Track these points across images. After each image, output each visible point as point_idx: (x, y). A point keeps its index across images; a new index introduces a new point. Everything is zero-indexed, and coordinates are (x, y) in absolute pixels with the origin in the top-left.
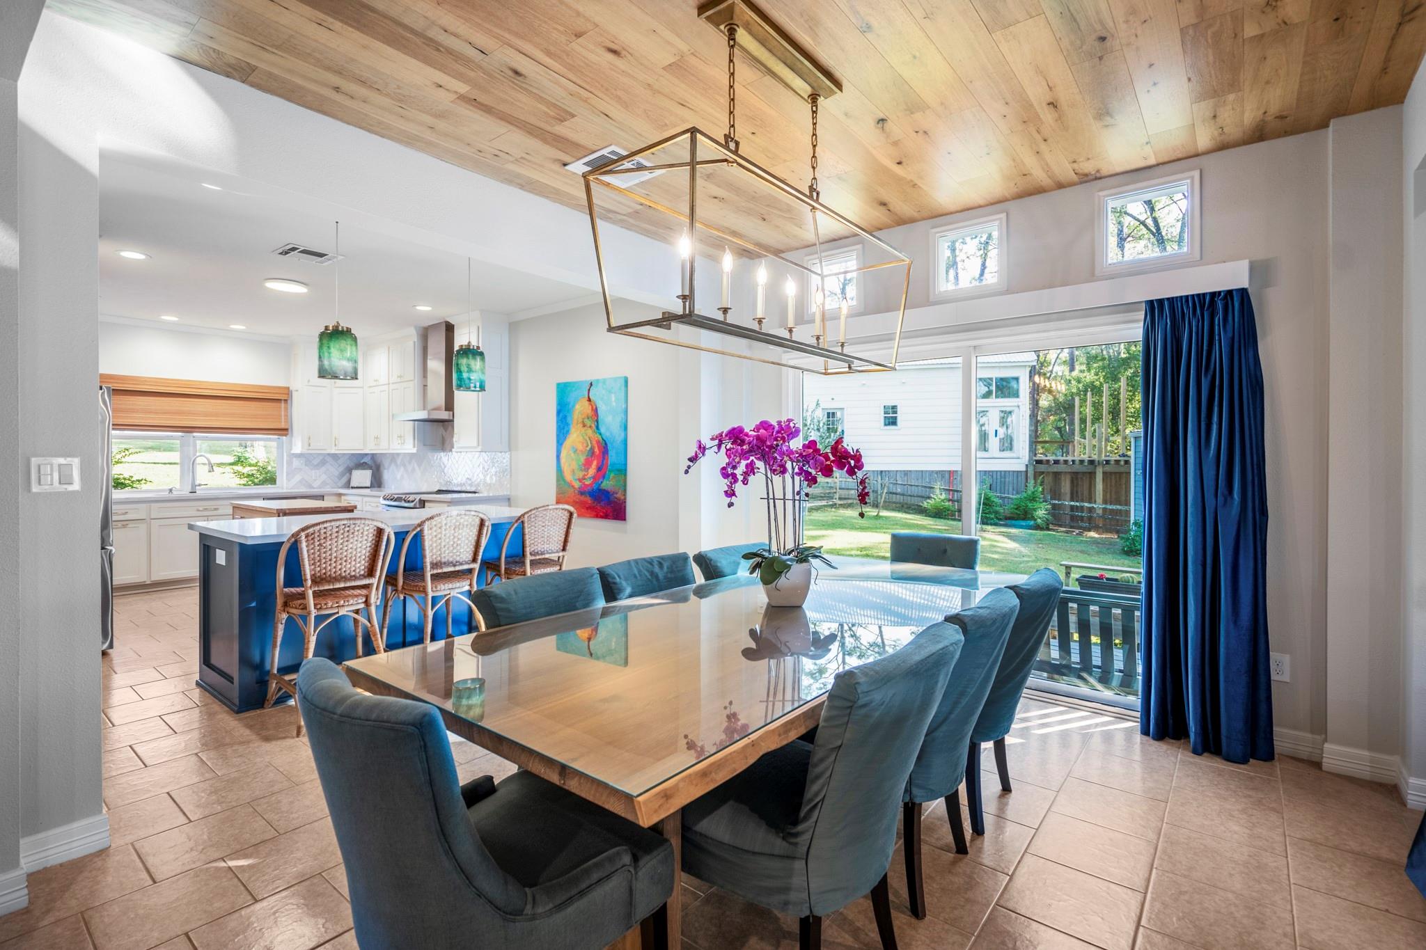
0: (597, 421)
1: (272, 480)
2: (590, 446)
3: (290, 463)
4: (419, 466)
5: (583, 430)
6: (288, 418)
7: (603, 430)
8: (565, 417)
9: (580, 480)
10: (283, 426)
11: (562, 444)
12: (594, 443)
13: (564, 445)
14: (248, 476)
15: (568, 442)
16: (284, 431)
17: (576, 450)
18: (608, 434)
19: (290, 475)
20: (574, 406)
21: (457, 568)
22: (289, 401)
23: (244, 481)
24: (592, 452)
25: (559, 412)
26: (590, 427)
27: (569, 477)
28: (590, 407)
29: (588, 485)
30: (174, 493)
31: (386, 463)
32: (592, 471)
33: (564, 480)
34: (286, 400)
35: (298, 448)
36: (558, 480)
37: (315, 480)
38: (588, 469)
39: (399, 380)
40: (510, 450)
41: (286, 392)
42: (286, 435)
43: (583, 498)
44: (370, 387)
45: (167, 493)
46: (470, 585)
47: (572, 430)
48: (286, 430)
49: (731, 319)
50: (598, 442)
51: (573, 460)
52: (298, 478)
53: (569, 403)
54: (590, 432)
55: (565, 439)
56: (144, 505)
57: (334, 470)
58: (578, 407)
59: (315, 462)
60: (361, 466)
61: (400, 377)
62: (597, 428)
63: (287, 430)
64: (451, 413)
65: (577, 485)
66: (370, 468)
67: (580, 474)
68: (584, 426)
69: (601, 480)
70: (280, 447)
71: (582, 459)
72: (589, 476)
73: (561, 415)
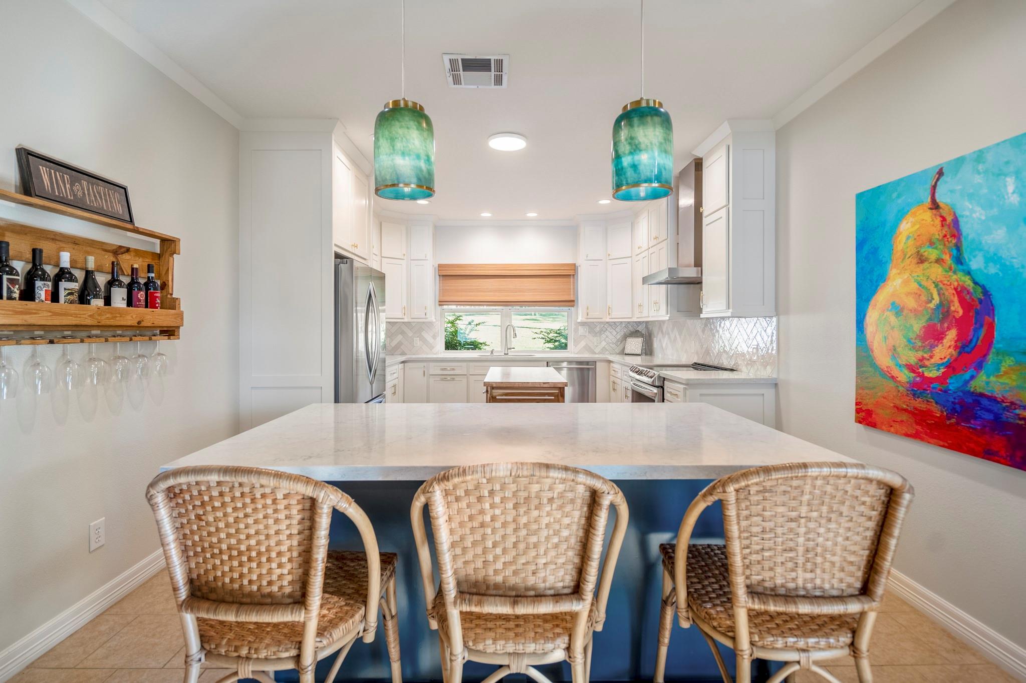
0: (958, 247)
2: (937, 299)
3: (576, 330)
4: (680, 335)
5: (919, 270)
6: (576, 290)
7: (976, 263)
8: (875, 251)
9: (911, 368)
10: (572, 299)
11: (868, 300)
12: (950, 293)
13: (872, 302)
15: (882, 296)
16: (571, 303)
17: (902, 310)
18: (993, 270)
19: (576, 341)
20: (896, 226)
21: (523, 609)
22: (575, 276)
24: (944, 310)
25: (860, 246)
26: (939, 261)
27: (884, 360)
28: (938, 221)
29: (931, 380)
30: (495, 354)
31: (655, 330)
32: (945, 350)
33: (874, 365)
34: (573, 275)
35: (582, 317)
36: (859, 365)
37: (597, 346)
38: (932, 347)
39: (655, 242)
40: (777, 314)
41: (573, 268)
42: (573, 306)
43: (920, 404)
44: (637, 255)
45: (489, 354)
46: (568, 649)
47: (893, 272)
50: (960, 292)
51: (893, 328)
52: (582, 344)
53: (884, 224)
54: (937, 271)
55: (874, 291)
56: (464, 364)
57: (612, 336)
58: (906, 227)
59: (596, 330)
60: (635, 334)
61: (656, 238)
62: (959, 260)
63: (573, 301)
64: (700, 268)
65: (905, 376)
66: (642, 336)
67: (912, 357)
68: (921, 260)
69: (971, 372)
70: (569, 317)
71: (917, 326)
72: (936, 359)
73: (866, 249)
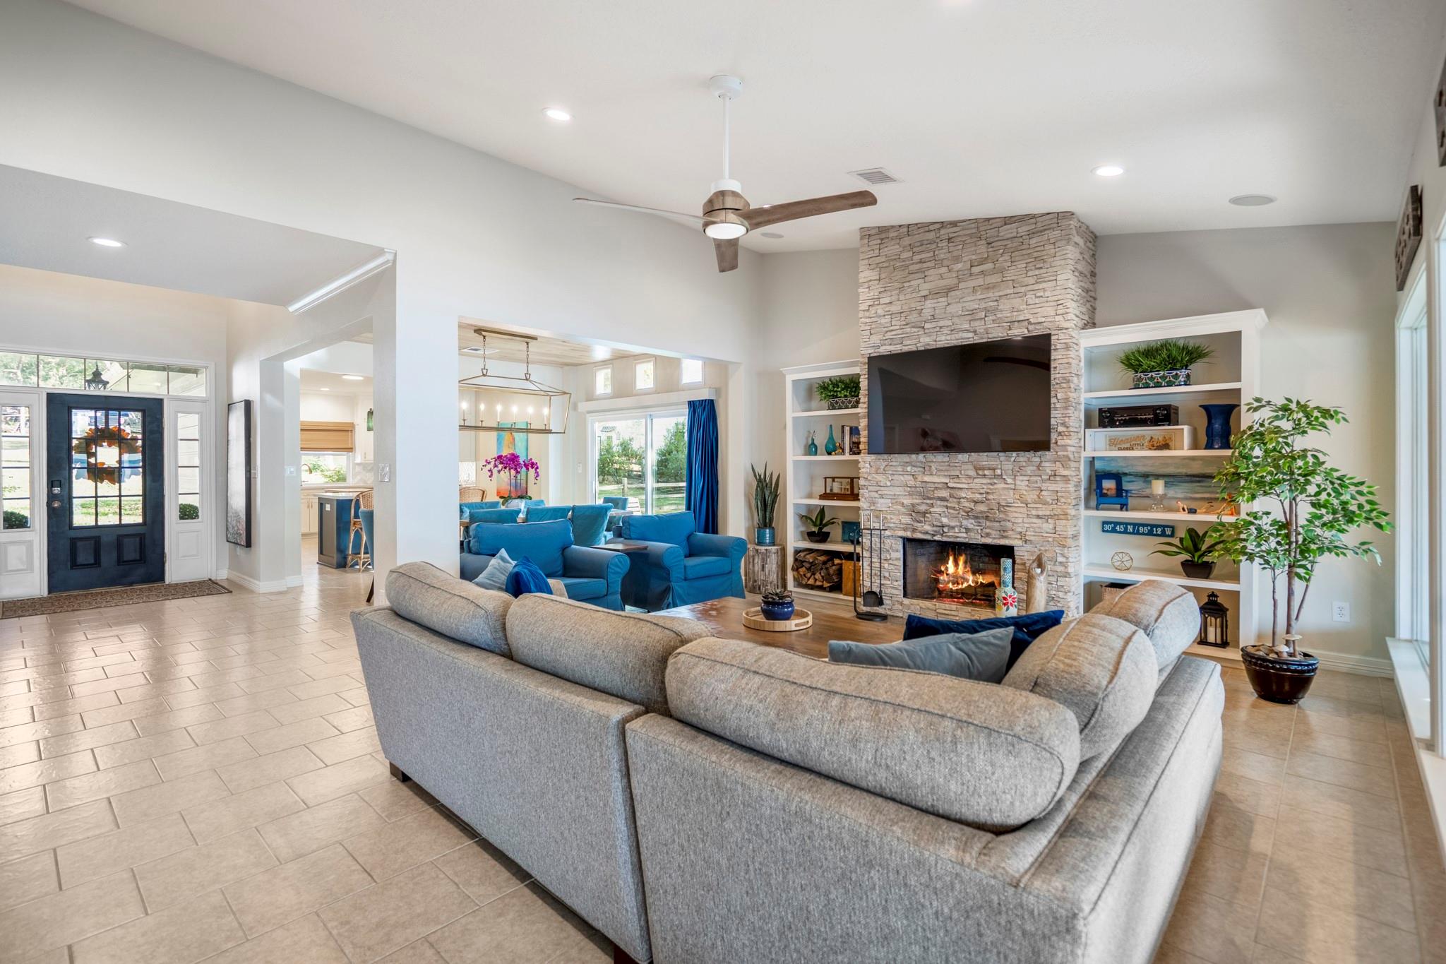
1: (344, 479)
3: (354, 469)
6: (353, 442)
10: (350, 446)
14: (330, 477)
16: (350, 449)
19: (354, 476)
22: (354, 431)
23: (327, 480)
25: (498, 440)
34: (352, 431)
35: (358, 460)
41: (352, 425)
42: (351, 452)
48: (352, 448)
49: (484, 425)
52: (359, 477)
59: (369, 468)
70: (348, 459)
